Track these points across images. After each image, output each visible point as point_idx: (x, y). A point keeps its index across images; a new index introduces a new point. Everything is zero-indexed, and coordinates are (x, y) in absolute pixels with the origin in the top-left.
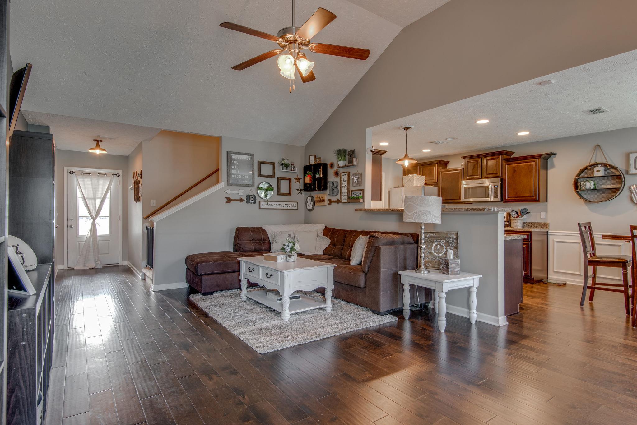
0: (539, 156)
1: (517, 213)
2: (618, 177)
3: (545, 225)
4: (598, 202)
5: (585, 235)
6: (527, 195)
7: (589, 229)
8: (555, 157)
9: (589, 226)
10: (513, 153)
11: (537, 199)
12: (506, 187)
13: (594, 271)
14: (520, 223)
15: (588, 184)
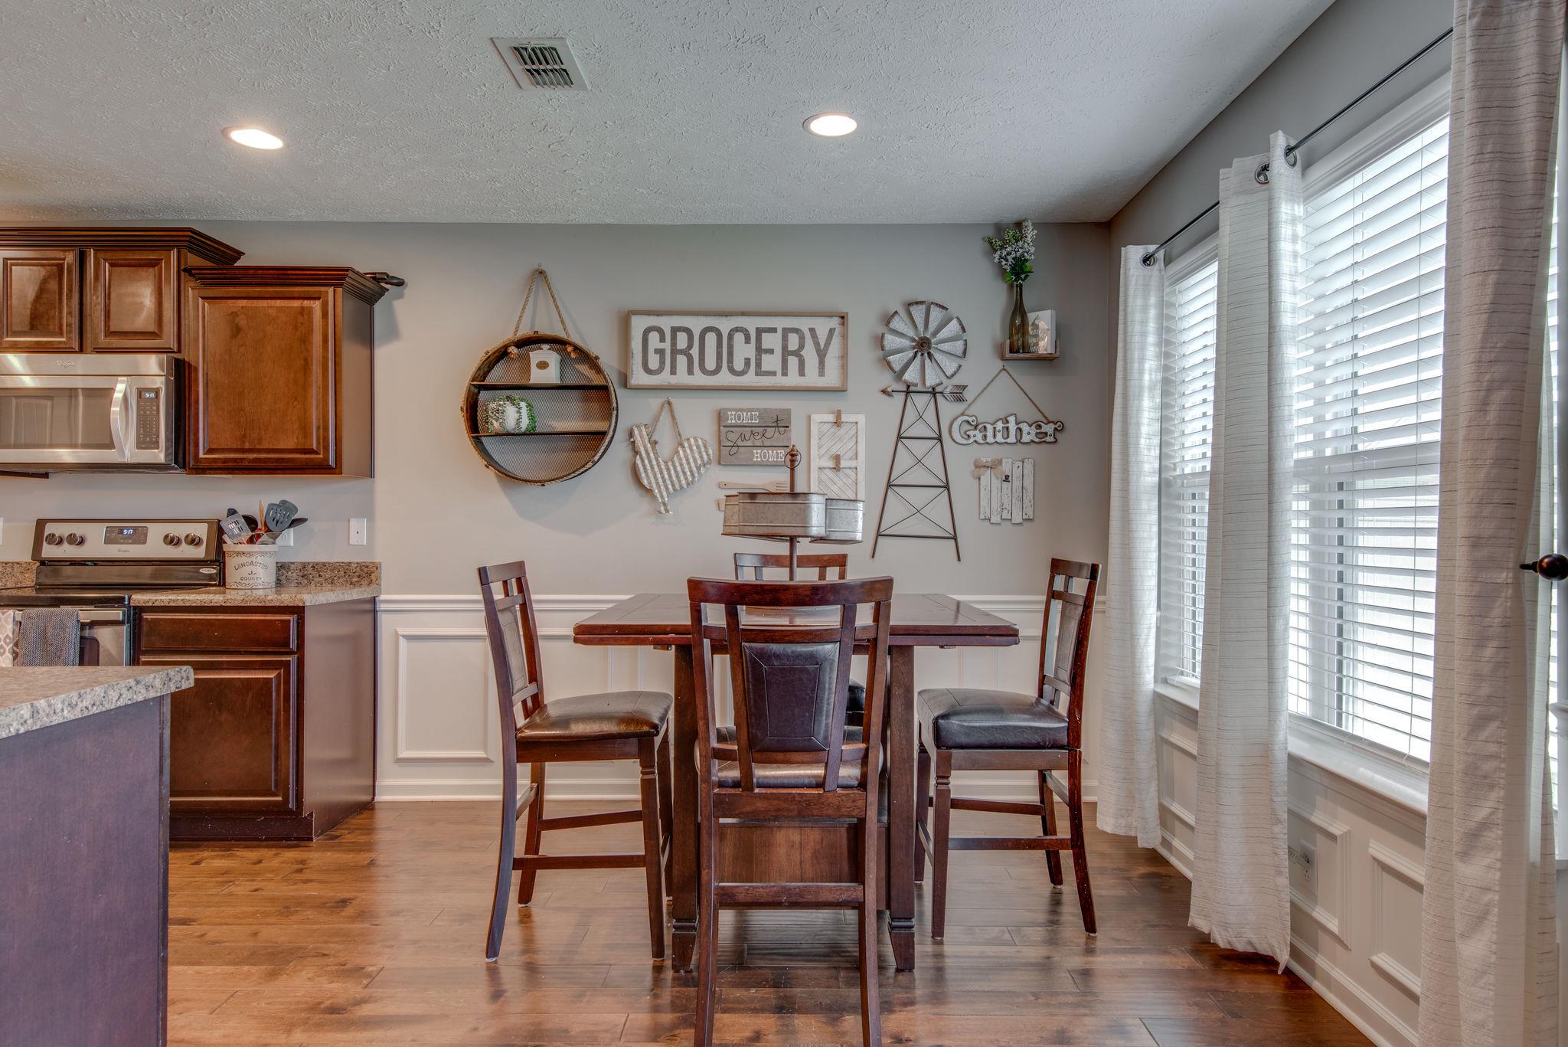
0: (336, 276)
1: (251, 521)
2: (599, 395)
3: (365, 573)
4: (542, 483)
5: (504, 619)
6: (291, 445)
7: (521, 590)
8: (401, 296)
9: (517, 577)
10: (240, 254)
11: (332, 461)
12: (197, 402)
13: (538, 778)
14: (266, 567)
15: (511, 412)
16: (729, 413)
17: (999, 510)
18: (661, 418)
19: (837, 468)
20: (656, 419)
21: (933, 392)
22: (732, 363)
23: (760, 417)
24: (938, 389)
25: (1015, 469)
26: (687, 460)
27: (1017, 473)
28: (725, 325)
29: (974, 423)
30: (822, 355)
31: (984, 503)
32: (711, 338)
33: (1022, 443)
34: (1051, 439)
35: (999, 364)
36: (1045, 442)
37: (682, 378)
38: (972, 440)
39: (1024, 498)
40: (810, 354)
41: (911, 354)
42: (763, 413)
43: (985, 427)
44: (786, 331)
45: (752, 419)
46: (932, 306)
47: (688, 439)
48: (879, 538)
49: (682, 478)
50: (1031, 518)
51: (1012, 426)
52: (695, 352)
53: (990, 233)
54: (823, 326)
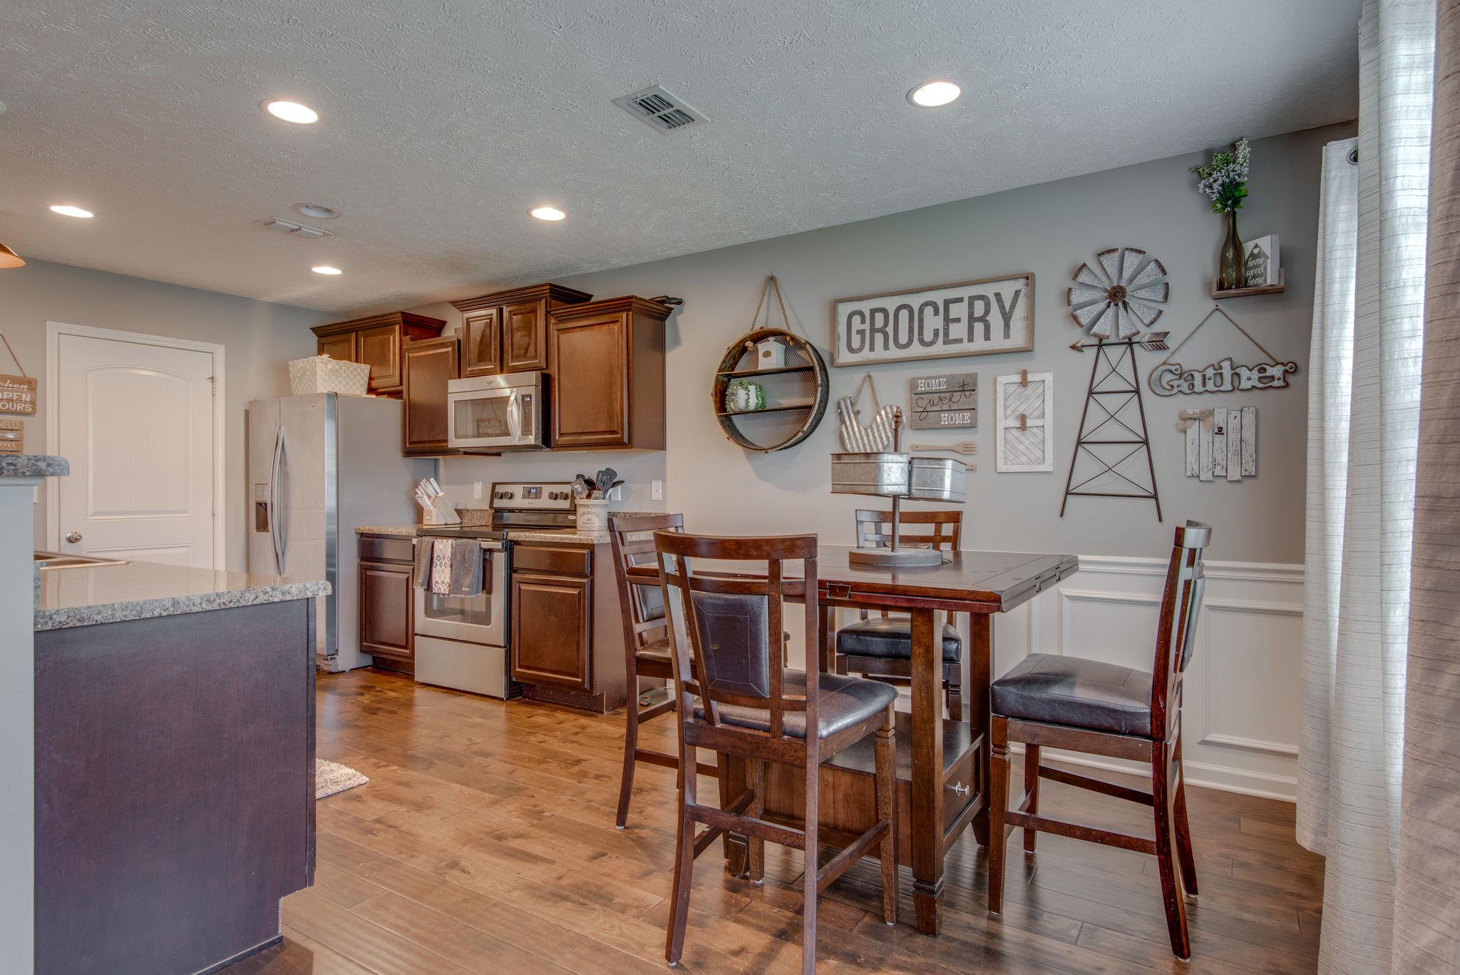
0: (626, 304)
1: (588, 483)
4: (766, 450)
6: (603, 428)
8: (681, 312)
10: (590, 295)
11: (626, 440)
12: (555, 402)
14: (601, 516)
15: (741, 394)
16: (919, 382)
17: (1211, 465)
18: (863, 391)
19: (1023, 427)
20: (859, 392)
21: (1130, 343)
22: (922, 335)
23: (948, 383)
24: (1135, 339)
25: (1231, 419)
26: (884, 426)
27: (1233, 424)
28: (915, 301)
29: (1179, 372)
30: (1007, 317)
31: (1191, 458)
32: (904, 314)
33: (1240, 390)
34: (1281, 383)
35: (1212, 304)
36: (1271, 387)
37: (879, 353)
38: (1175, 390)
39: (1244, 452)
40: (995, 319)
41: (1102, 305)
42: (950, 379)
43: (1192, 376)
44: (972, 299)
45: (940, 386)
46: (1126, 252)
47: (885, 408)
48: (1068, 496)
49: (879, 442)
50: (1253, 474)
51: (1227, 372)
52: (890, 329)
53: (1199, 161)
54: (1007, 290)
